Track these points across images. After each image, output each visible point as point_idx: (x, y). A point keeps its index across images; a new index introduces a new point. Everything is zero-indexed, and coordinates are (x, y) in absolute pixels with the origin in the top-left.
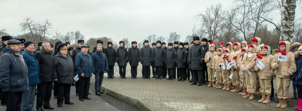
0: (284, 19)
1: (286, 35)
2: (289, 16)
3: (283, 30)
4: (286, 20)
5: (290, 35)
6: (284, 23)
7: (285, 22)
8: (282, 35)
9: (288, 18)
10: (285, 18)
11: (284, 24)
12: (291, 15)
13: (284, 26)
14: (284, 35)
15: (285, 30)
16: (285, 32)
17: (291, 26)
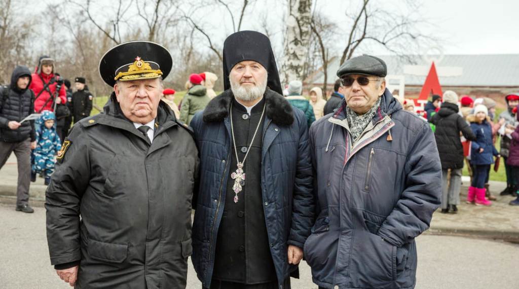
0: (293, 41)
1: (293, 73)
2: (301, 38)
3: (289, 63)
4: (296, 44)
5: (299, 74)
6: (292, 49)
7: (294, 47)
8: (287, 72)
9: (298, 41)
10: (293, 39)
11: (292, 52)
12: (305, 34)
13: (292, 54)
14: (289, 72)
15: (291, 63)
16: (292, 67)
17: (302, 55)
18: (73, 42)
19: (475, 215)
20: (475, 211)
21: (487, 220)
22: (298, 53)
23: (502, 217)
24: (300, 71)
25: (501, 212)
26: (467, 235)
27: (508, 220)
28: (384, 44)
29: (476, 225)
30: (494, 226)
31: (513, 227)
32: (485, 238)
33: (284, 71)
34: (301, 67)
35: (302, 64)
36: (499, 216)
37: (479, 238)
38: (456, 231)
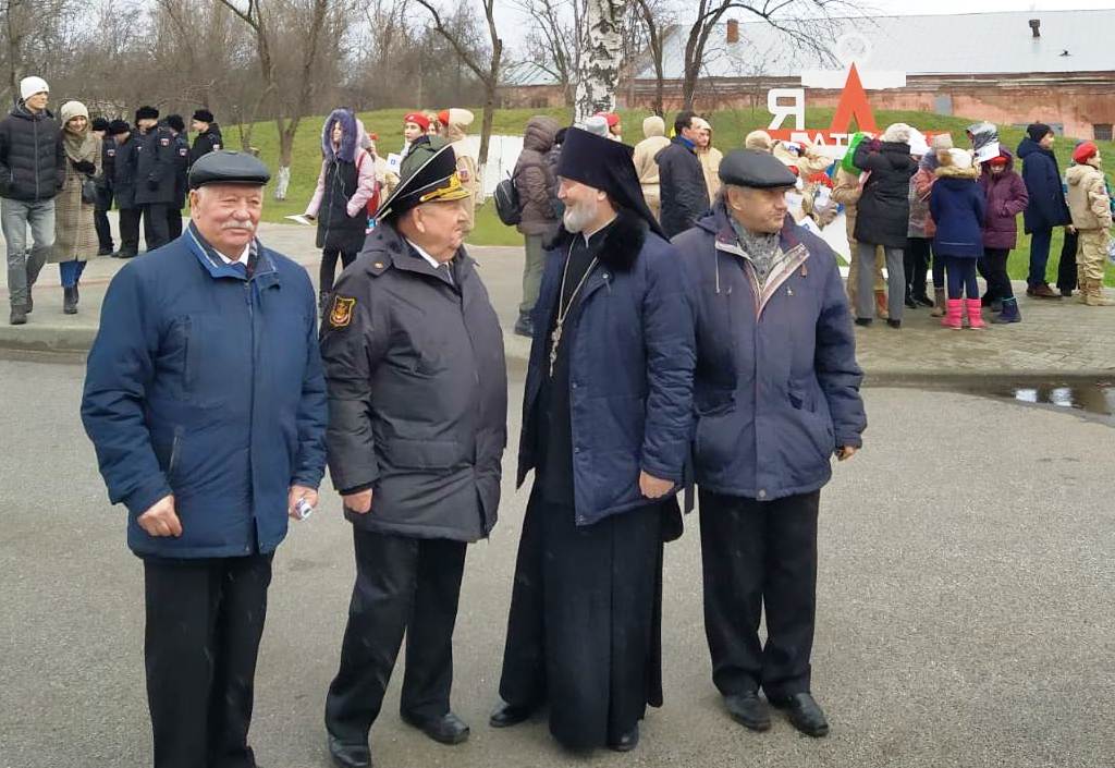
0: (598, 25)
1: (600, 85)
2: (613, 18)
3: (593, 65)
4: (604, 31)
5: (612, 85)
6: (596, 39)
7: (600, 36)
8: (589, 82)
9: (608, 24)
10: (598, 21)
11: (596, 44)
12: (619, 13)
13: (597, 49)
14: (592, 82)
15: (597, 65)
16: (597, 72)
17: (615, 50)
18: (152, 14)
19: (938, 345)
20: (939, 337)
21: (961, 355)
22: (609, 46)
23: (986, 347)
24: (613, 80)
25: (983, 338)
26: (924, 384)
27: (996, 353)
28: (766, 16)
29: (939, 365)
30: (973, 365)
31: (1003, 365)
32: (952, 390)
33: (584, 80)
34: (616, 72)
35: (615, 65)
36: (980, 346)
37: (944, 389)
38: (904, 378)
